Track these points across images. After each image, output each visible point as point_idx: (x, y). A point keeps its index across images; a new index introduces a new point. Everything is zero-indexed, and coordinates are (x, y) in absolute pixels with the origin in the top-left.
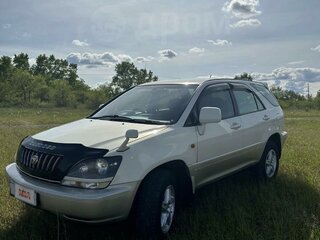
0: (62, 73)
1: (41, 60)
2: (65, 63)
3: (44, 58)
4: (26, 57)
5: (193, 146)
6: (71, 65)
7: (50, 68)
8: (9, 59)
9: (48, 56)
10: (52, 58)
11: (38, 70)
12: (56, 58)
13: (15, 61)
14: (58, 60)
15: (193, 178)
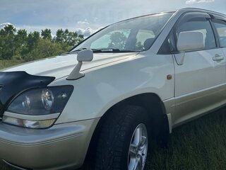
0: (74, 41)
1: (59, 33)
2: (75, 35)
3: (61, 31)
4: (49, 32)
5: (169, 77)
6: (80, 36)
7: (65, 38)
8: (38, 33)
9: (64, 30)
10: (67, 31)
11: (58, 40)
12: (69, 31)
13: (42, 35)
14: (71, 33)
15: (169, 115)
